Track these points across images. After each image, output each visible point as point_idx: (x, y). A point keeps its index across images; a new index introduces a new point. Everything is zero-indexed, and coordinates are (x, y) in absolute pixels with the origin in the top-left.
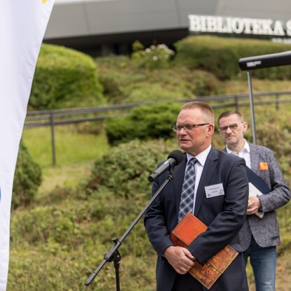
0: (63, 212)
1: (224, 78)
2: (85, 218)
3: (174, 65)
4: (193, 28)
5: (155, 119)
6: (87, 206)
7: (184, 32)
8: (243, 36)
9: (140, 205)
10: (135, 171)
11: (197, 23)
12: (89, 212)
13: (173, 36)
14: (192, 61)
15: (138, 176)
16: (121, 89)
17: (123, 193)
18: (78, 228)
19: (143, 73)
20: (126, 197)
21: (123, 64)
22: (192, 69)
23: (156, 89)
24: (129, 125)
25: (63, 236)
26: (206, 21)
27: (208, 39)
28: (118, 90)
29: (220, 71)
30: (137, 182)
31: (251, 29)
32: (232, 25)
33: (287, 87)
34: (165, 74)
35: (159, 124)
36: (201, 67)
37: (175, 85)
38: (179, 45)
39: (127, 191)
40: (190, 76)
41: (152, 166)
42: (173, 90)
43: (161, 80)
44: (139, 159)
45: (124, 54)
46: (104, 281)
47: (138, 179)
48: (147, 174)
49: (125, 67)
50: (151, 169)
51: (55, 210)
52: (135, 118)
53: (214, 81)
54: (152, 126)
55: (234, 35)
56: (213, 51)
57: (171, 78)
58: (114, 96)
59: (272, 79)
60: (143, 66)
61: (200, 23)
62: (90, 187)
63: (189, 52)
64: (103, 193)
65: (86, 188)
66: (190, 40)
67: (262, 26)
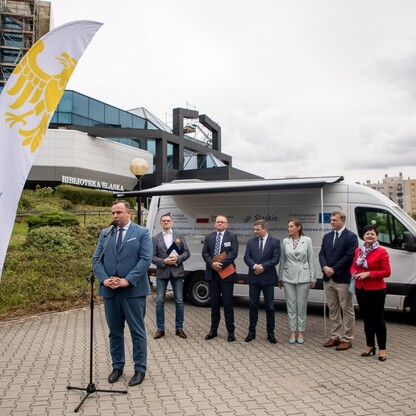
1: (75, 204)
2: (24, 260)
3: (54, 196)
4: (63, 181)
5: (52, 218)
6: (25, 254)
7: (60, 183)
8: (84, 186)
9: (50, 254)
10: (47, 239)
11: (65, 179)
12: (26, 257)
13: (54, 184)
14: (62, 195)
15: (49, 241)
16: (31, 204)
17: (42, 249)
18: (21, 264)
19: (40, 198)
22: (62, 198)
23: (47, 205)
24: (39, 219)
25: (14, 267)
26: (69, 179)
27: (69, 186)
28: (29, 204)
29: (74, 200)
30: (48, 244)
31: (88, 184)
32: (79, 181)
33: (101, 209)
34: (50, 200)
35: (54, 220)
36: (66, 198)
37: (55, 204)
38: (57, 188)
39: (44, 248)
40: (61, 201)
42: (54, 207)
43: (48, 202)
44: (49, 234)
46: (38, 288)
48: (53, 241)
49: (32, 195)
50: (55, 239)
52: (42, 217)
53: (72, 205)
54: (50, 221)
55: (80, 186)
56: (71, 192)
57: (53, 201)
58: (27, 207)
60: (40, 195)
61: (67, 179)
62: (26, 246)
63: (61, 191)
64: (33, 248)
65: (23, 246)
66: (62, 186)
67: (92, 183)
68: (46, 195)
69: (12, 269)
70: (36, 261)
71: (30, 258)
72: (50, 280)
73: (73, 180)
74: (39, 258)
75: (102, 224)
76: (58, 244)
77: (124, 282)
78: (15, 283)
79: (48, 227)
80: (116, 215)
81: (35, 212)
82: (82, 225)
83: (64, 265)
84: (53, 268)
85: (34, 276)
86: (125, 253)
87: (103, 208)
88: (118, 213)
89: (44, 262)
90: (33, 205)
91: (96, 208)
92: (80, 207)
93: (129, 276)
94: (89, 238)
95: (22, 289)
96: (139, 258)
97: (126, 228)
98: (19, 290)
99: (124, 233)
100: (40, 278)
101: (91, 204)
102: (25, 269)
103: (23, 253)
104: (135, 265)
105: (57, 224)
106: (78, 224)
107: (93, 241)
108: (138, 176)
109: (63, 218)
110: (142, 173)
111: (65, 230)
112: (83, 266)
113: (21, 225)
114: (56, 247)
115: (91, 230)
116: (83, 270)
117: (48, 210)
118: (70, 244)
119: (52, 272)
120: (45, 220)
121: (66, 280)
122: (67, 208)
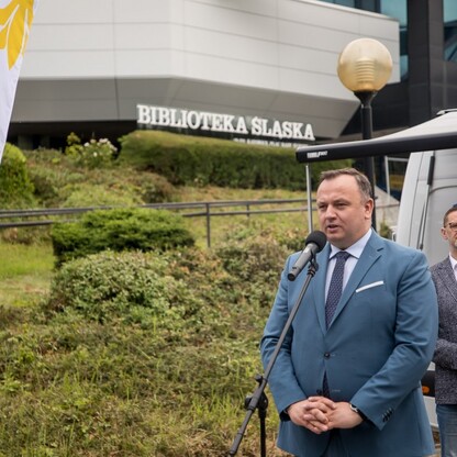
0: (20, 339)
1: (178, 183)
2: (50, 348)
3: (118, 164)
4: (141, 121)
5: (119, 226)
6: (52, 332)
7: (132, 125)
8: (199, 132)
9: (119, 331)
10: (110, 289)
11: (146, 114)
12: (55, 340)
13: (117, 129)
14: (139, 160)
15: (114, 295)
16: (56, 189)
17: (97, 317)
18: (42, 361)
19: (81, 173)
20: (101, 321)
21: (55, 160)
22: (140, 170)
23: (100, 192)
24: (83, 233)
25: (23, 370)
26: (158, 112)
27: (159, 135)
28: (52, 191)
29: (173, 174)
30: (113, 303)
31: (210, 126)
32: (186, 119)
33: (252, 196)
34: (108, 174)
35: (124, 233)
36: (150, 168)
37: (121, 188)
38: (125, 140)
39: (102, 314)
40: (139, 178)
41: (131, 284)
42: (120, 195)
43: (103, 182)
44: (116, 274)
45: (57, 148)
46: (93, 431)
47: (115, 299)
48: (126, 293)
49: (58, 163)
50: (130, 287)
51: (9, 336)
52: (89, 225)
53: (168, 187)
54: (115, 235)
55: (190, 132)
56: (166, 149)
57: (116, 180)
58: (46, 199)
59: (234, 187)
60: (80, 164)
61: (150, 114)
62: (52, 308)
63: (137, 149)
64: (71, 315)
65: (45, 308)
66: (138, 134)
67: (221, 121)
68: (97, 163)
69: (19, 375)
70: (83, 351)
71: (66, 344)
72: (124, 406)
73: (168, 116)
74: (91, 342)
75: (259, 240)
76: (140, 300)
77: (345, 414)
78: (30, 415)
79: (109, 253)
80: (330, 212)
81: (70, 213)
82: (201, 244)
83: (159, 363)
84: (129, 371)
85: (81, 395)
86: (350, 325)
87: (258, 195)
88: (338, 204)
89: (103, 356)
90: (61, 191)
91: (238, 195)
92: (192, 194)
93: (362, 397)
94: (225, 284)
95: (50, 432)
96: (395, 344)
97: (356, 251)
98: (42, 436)
99: (350, 265)
100: (97, 399)
101: (221, 185)
102: (53, 375)
103: (47, 330)
104: (382, 364)
105: (133, 245)
106: (190, 242)
107: (238, 290)
108: (362, 95)
109: (149, 227)
110: (374, 83)
111: (157, 260)
112: (213, 365)
113: (34, 249)
114: (136, 310)
115: (229, 257)
116: (213, 375)
117: (105, 205)
118: (174, 301)
119: (127, 383)
120: (98, 235)
121: (168, 407)
122: (155, 197)
